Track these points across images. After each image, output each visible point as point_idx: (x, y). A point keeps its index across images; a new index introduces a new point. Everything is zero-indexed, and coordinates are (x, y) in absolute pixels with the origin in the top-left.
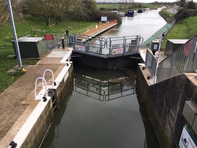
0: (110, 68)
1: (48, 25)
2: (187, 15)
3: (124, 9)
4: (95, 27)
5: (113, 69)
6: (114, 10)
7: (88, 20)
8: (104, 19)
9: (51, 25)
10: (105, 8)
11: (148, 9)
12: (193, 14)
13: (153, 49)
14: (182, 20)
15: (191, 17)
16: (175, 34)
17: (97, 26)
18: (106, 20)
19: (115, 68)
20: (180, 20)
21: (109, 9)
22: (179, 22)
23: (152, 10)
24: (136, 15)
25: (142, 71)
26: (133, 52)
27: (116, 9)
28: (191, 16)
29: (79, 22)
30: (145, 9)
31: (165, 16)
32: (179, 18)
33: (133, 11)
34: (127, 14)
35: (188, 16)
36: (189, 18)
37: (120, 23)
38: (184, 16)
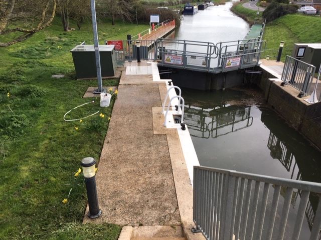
0: (218, 89)
1: (65, 30)
2: (283, 11)
3: (176, 5)
4: (148, 31)
5: (222, 90)
6: (161, 4)
7: (129, 21)
8: (155, 19)
9: (70, 29)
10: (147, 2)
11: (211, 3)
12: (292, 10)
13: (297, 56)
14: (275, 19)
15: (289, 15)
16: (274, 40)
17: (150, 30)
18: (158, 21)
19: (224, 89)
20: (273, 20)
21: (153, 3)
22: (271, 22)
23: (218, 5)
24: (197, 12)
25: (283, 88)
26: (249, 64)
27: (164, 3)
28: (289, 13)
29: (113, 24)
30: (207, 4)
31: (243, 15)
32: (271, 17)
33: (193, 8)
34: (183, 12)
35: (285, 13)
36: (286, 16)
37: (178, 25)
38: (278, 13)
